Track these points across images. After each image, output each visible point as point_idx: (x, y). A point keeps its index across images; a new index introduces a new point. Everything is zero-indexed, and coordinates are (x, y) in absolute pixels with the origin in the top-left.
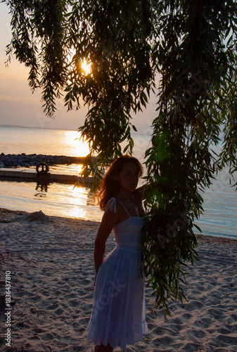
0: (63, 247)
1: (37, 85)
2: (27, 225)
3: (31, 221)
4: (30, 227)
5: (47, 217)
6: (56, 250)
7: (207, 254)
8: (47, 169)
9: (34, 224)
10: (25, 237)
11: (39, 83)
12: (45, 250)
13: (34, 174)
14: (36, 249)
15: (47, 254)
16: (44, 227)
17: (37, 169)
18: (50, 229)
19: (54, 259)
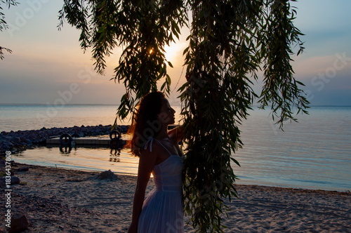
0: (127, 201)
1: (88, 44)
2: (97, 183)
3: (102, 179)
4: (100, 184)
5: (116, 176)
6: (120, 203)
7: (261, 201)
8: (120, 136)
9: (103, 182)
10: (93, 193)
11: (89, 43)
12: (110, 204)
13: (108, 141)
14: (102, 204)
15: (112, 207)
16: (112, 184)
17: (111, 137)
18: (117, 185)
19: (118, 211)
